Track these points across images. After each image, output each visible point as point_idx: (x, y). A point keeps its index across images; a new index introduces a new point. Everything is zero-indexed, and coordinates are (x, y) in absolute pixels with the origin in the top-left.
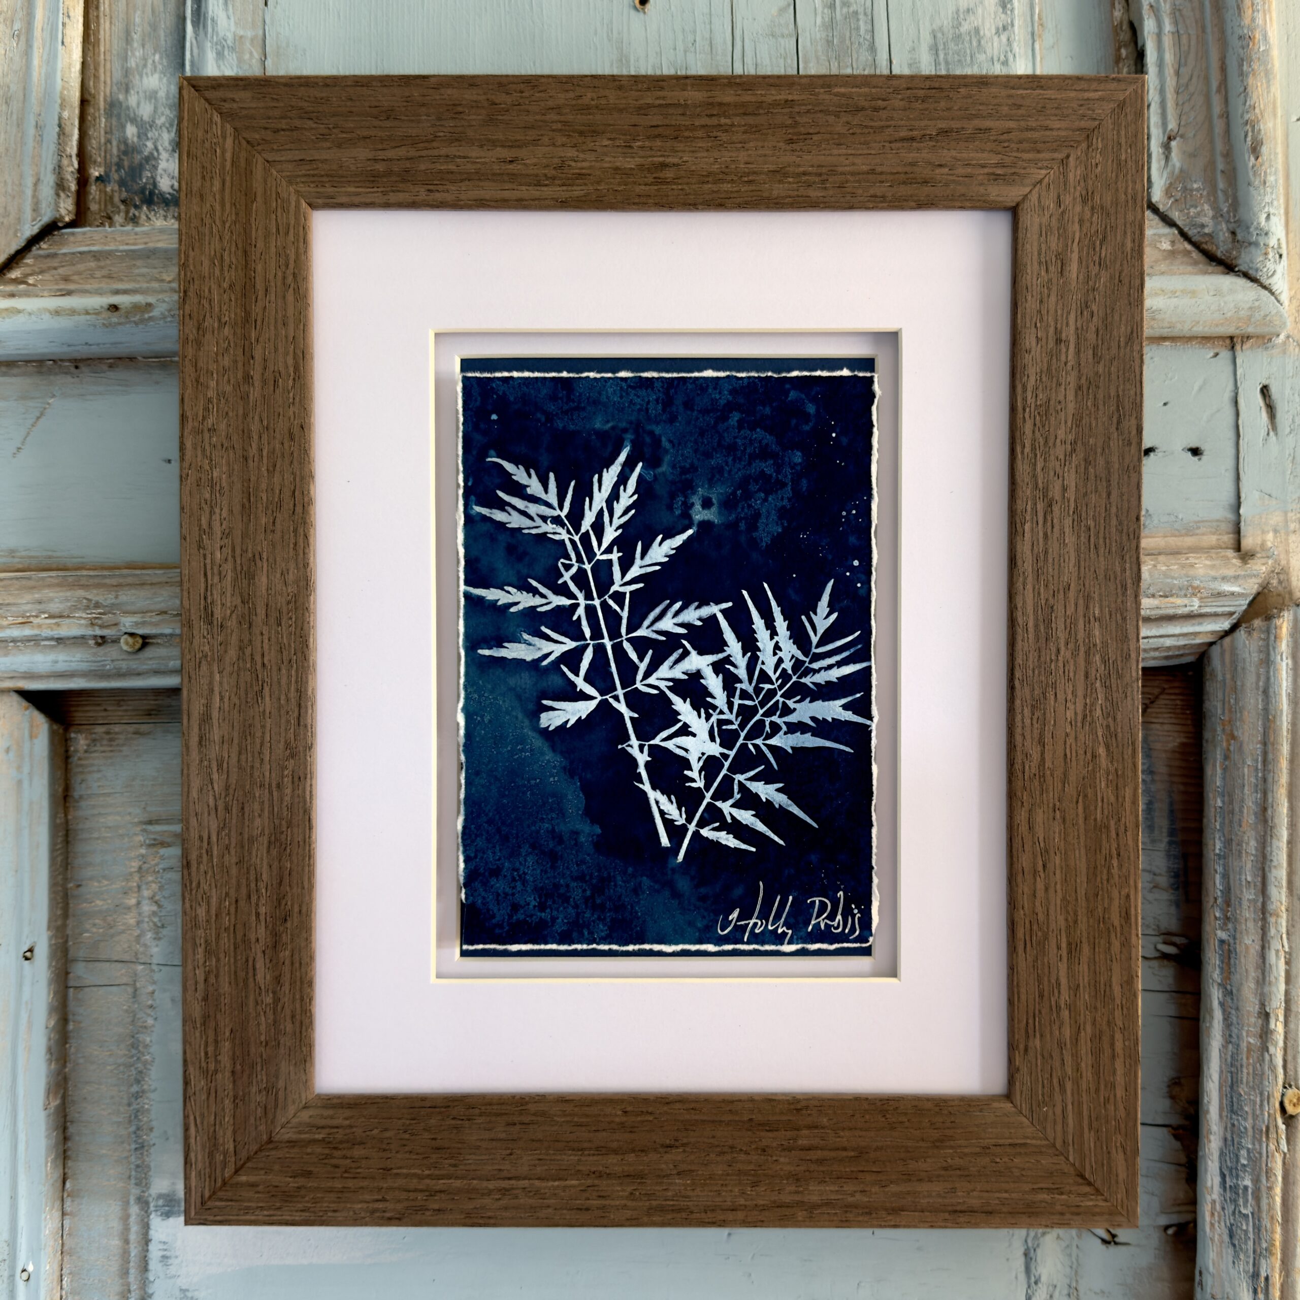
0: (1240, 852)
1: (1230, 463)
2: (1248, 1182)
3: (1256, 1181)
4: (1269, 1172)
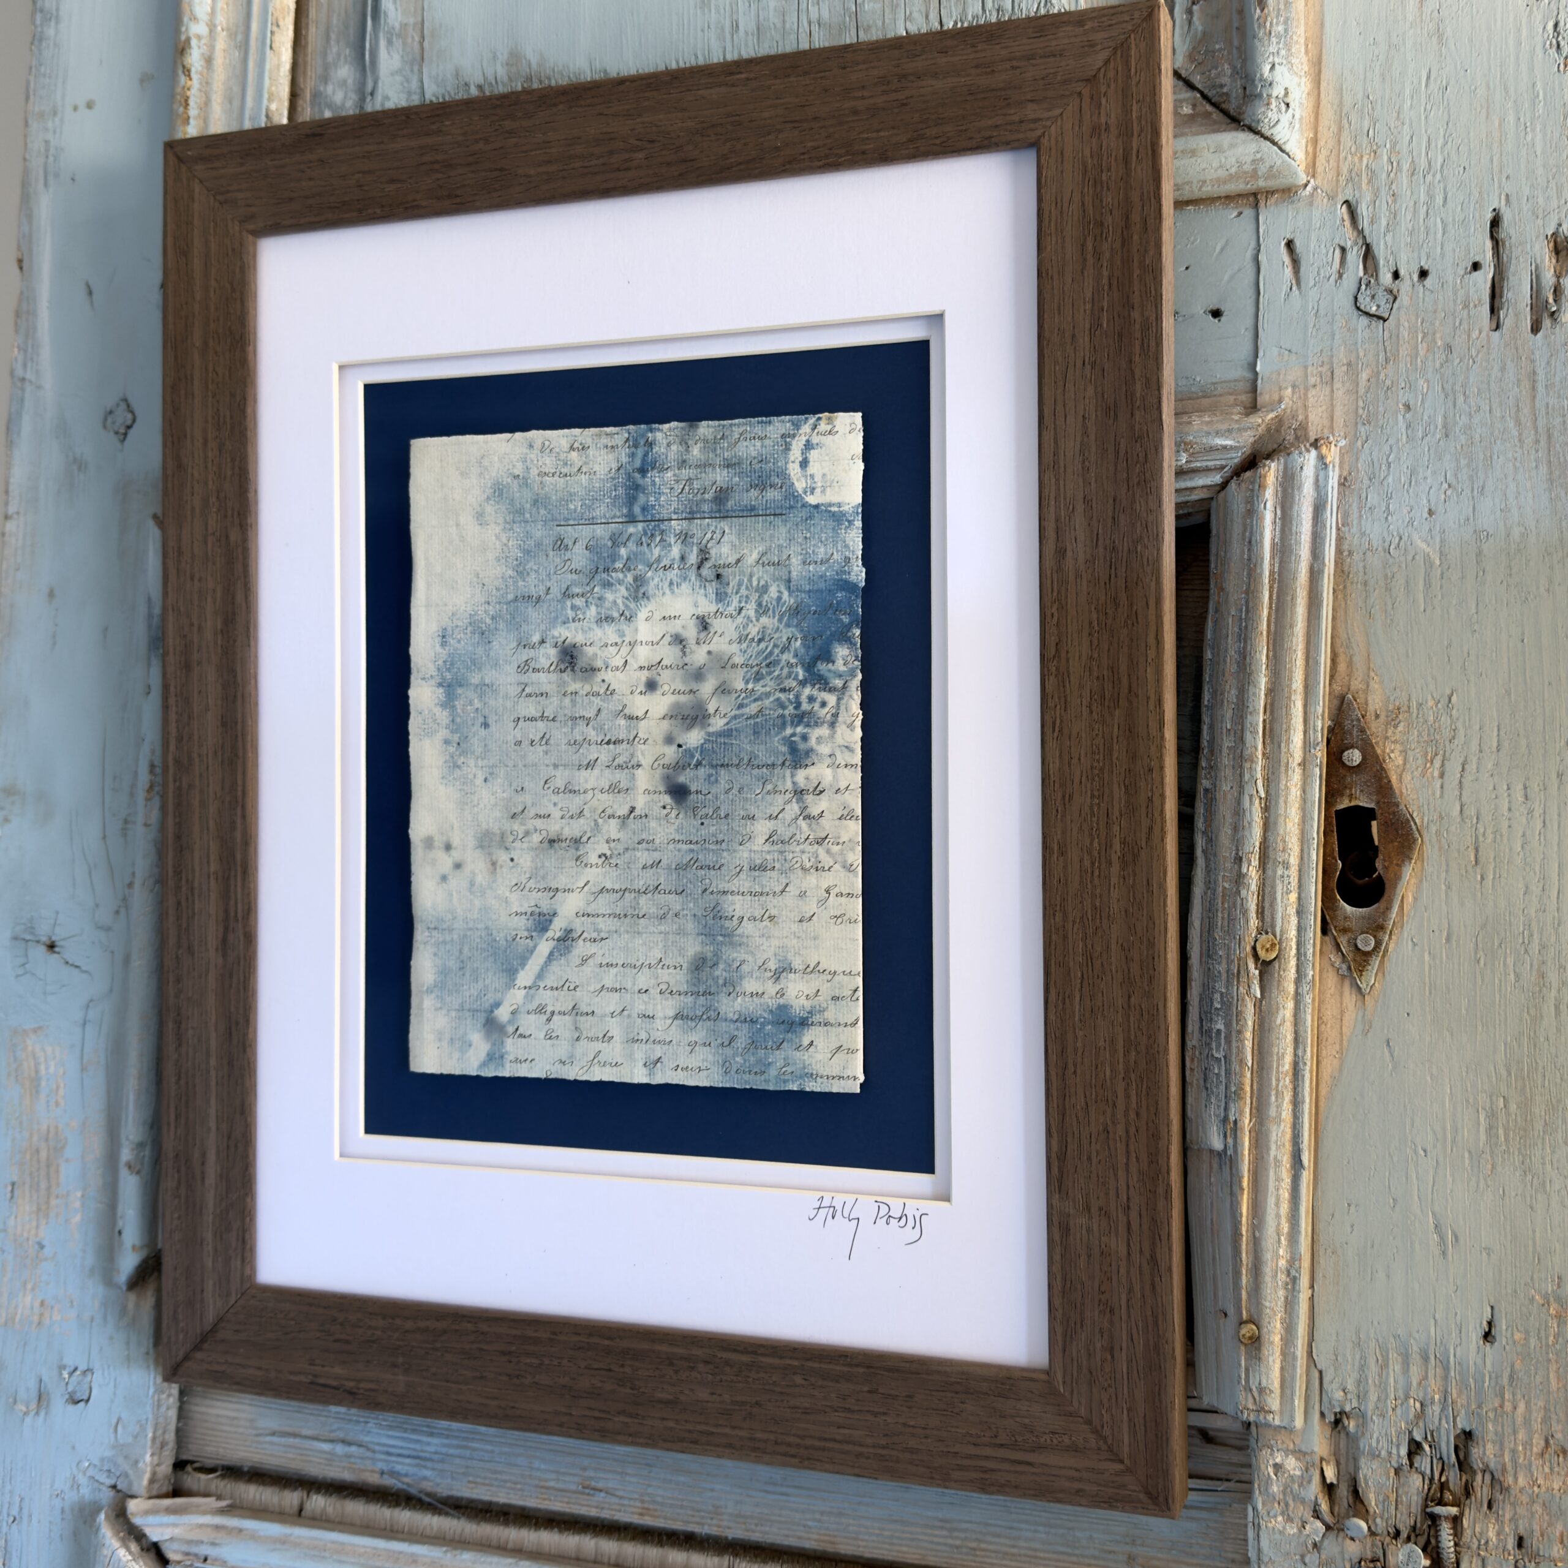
0: (1222, 701)
1: (1249, 322)
2: (1220, 1026)
3: (1228, 1025)
4: (1239, 1014)
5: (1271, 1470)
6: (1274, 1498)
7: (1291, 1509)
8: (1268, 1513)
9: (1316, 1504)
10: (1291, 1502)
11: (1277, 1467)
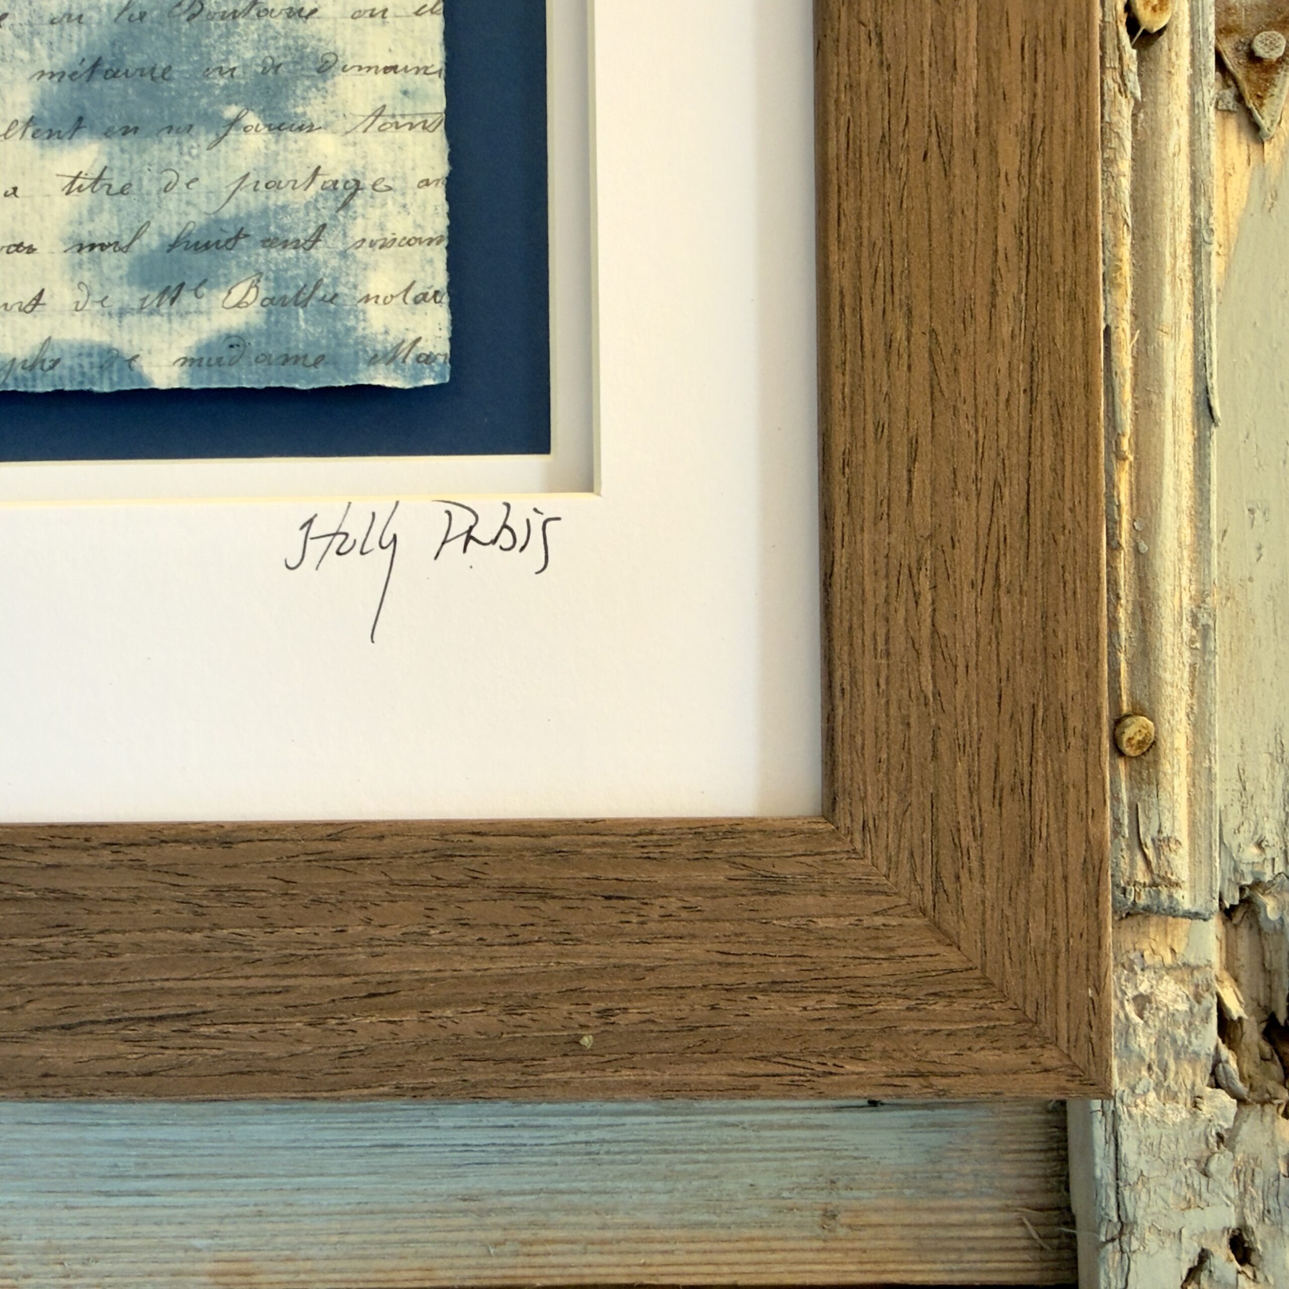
5: (1130, 1008)
6: (1142, 1059)
7: (1171, 1075)
8: (1133, 1089)
9: (1217, 1060)
10: (1172, 1066)
11: (1143, 1002)
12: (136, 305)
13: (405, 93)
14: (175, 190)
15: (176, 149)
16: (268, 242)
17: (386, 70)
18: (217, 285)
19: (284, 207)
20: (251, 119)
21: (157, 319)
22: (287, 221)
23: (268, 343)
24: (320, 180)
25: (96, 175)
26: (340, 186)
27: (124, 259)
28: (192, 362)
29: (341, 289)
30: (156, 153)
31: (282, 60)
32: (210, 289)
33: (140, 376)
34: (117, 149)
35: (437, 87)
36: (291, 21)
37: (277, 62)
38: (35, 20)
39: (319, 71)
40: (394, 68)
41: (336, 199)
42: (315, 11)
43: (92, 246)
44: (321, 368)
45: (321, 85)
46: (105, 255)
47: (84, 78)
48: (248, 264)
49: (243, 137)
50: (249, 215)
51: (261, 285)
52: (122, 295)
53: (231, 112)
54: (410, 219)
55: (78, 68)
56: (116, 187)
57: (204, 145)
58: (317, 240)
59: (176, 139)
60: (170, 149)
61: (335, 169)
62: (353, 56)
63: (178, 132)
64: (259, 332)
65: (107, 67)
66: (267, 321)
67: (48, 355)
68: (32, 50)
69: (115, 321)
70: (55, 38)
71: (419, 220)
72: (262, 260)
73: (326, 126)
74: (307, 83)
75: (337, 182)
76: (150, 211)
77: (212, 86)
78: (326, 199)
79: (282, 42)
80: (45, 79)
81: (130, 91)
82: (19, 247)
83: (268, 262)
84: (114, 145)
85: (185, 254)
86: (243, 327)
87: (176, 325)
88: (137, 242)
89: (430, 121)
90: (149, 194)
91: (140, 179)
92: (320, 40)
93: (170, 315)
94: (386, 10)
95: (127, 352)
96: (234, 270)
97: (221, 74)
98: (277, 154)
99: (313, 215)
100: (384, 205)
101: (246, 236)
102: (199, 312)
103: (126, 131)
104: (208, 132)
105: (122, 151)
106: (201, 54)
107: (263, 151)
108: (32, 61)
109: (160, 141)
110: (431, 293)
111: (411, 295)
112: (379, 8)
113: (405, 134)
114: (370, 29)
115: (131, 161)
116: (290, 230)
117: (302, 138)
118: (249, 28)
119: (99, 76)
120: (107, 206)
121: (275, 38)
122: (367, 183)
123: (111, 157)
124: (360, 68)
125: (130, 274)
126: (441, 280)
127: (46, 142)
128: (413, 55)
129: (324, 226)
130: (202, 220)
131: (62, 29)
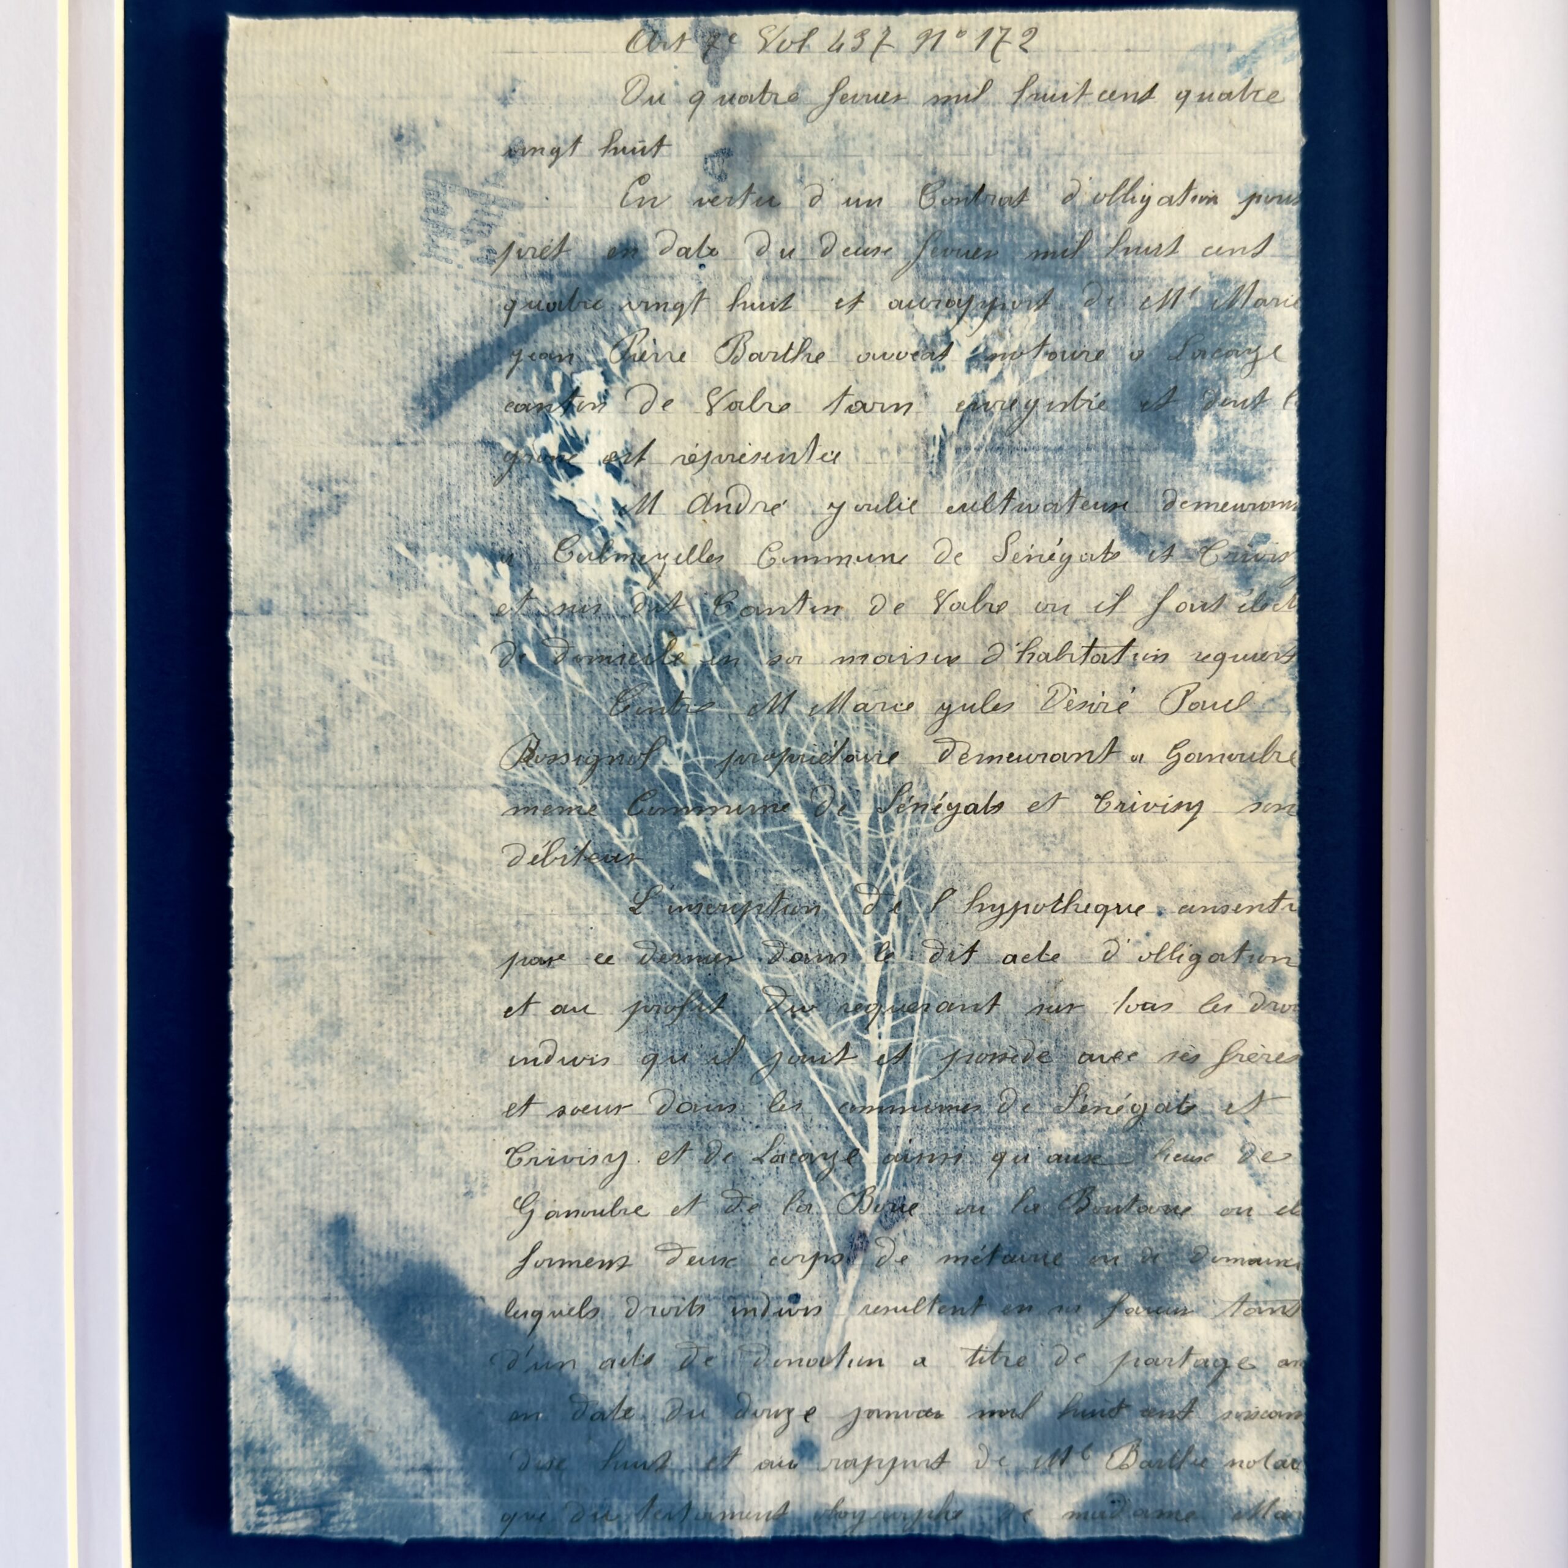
12: (1030, 1465)
13: (1267, 1282)
14: (1066, 1364)
15: (1065, 1328)
16: (1147, 1413)
17: (1251, 1262)
18: (1102, 1449)
19: (1161, 1382)
20: (1132, 1303)
21: (1048, 1478)
22: (1163, 1394)
23: (1146, 1500)
24: (1193, 1359)
25: (996, 1348)
26: (1210, 1364)
27: (1020, 1425)
28: (1080, 1516)
29: (1211, 1455)
30: (1048, 1330)
31: (1160, 1250)
32: (1096, 1452)
33: (1034, 1529)
34: (1013, 1326)
35: (1296, 1279)
36: (1168, 1218)
37: (1155, 1252)
38: (942, 1211)
39: (1191, 1262)
40: (1258, 1261)
41: (1207, 1376)
42: (1189, 1209)
43: (992, 1414)
44: (1192, 1523)
45: (1193, 1274)
46: (1004, 1420)
47: (985, 1261)
48: (1129, 1432)
49: (1125, 1318)
50: (1131, 1389)
51: (1141, 1449)
52: (1020, 1456)
53: (1115, 1295)
54: (1271, 1396)
55: (979, 1254)
56: (1013, 1359)
57: (1091, 1324)
58: (1190, 1411)
59: (1065, 1318)
60: (1060, 1327)
61: (1206, 1350)
62: (1222, 1249)
63: (1067, 1311)
64: (1138, 1491)
65: (1005, 1253)
66: (1146, 1481)
67: (953, 1508)
68: (939, 1238)
69: (1012, 1480)
70: (960, 1226)
71: (1280, 1396)
72: (1141, 1428)
73: (1197, 1311)
74: (1181, 1271)
75: (1207, 1361)
76: (1043, 1383)
77: (1098, 1272)
78: (1198, 1376)
79: (1159, 1236)
80: (951, 1262)
81: (1026, 1274)
82: (928, 1413)
83: (1146, 1429)
84: (1012, 1321)
85: (1074, 1422)
86: (1124, 1486)
87: (1065, 1483)
88: (1032, 1410)
89: (1288, 1307)
90: (1042, 1367)
91: (1034, 1354)
92: (1193, 1234)
93: (1060, 1475)
94: (1250, 1209)
95: (1022, 1507)
96: (1117, 1436)
97: (1106, 1262)
98: (1155, 1335)
99: (1186, 1389)
100: (1249, 1381)
101: (1128, 1406)
102: (1086, 1473)
103: (1021, 1310)
104: (1094, 1313)
105: (1018, 1327)
106: (1088, 1245)
107: (1143, 1332)
108: (940, 1247)
109: (1052, 1319)
110: (1289, 1461)
111: (1271, 1462)
112: (1245, 1207)
113: (1268, 1320)
114: (1237, 1225)
115: (1026, 1337)
116: (1167, 1402)
117: (1177, 1320)
118: (1131, 1222)
119: (997, 1261)
120: (1005, 1376)
121: (1153, 1232)
122: (1234, 1362)
123: (1008, 1332)
124: (1228, 1260)
125: (1026, 1437)
126: (1298, 1450)
127: (951, 1318)
128: (1275, 1250)
129: (1196, 1399)
130: (1089, 1392)
131: (966, 1219)
